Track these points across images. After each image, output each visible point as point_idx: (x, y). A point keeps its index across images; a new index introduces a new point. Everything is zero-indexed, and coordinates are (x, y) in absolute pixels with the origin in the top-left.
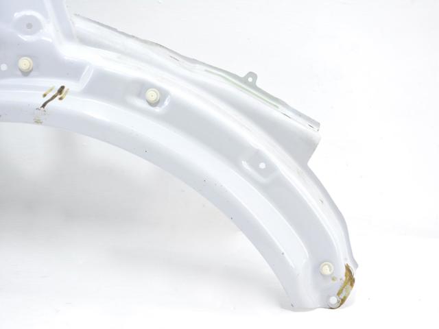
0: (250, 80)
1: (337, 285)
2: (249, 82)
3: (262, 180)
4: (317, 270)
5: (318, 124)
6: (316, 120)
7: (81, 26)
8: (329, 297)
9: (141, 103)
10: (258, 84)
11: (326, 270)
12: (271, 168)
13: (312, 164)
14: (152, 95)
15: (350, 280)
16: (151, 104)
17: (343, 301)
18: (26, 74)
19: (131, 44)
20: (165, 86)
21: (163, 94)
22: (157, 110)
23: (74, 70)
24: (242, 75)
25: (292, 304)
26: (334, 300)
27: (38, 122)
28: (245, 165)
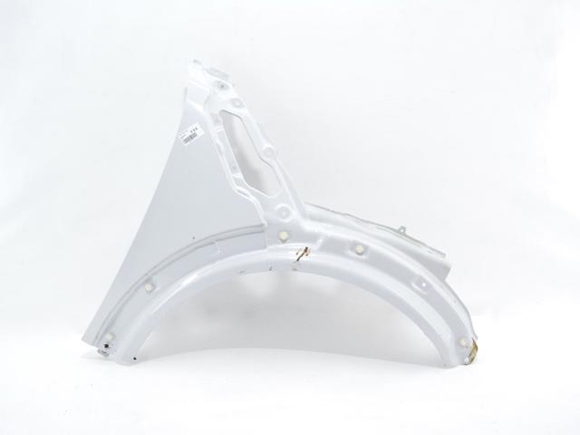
0: (402, 231)
1: (469, 350)
2: (401, 232)
3: (424, 293)
4: (458, 343)
5: (445, 255)
6: (443, 251)
7: (310, 209)
8: (464, 359)
9: (353, 254)
10: (407, 233)
11: (463, 343)
12: (429, 286)
13: (448, 280)
14: (360, 249)
15: (476, 347)
16: (359, 254)
17: (472, 360)
18: (284, 241)
19: (339, 217)
20: (365, 242)
21: (366, 248)
22: (363, 257)
23: (313, 237)
24: (397, 228)
25: (444, 364)
26: (467, 360)
27: (295, 270)
28: (413, 285)
